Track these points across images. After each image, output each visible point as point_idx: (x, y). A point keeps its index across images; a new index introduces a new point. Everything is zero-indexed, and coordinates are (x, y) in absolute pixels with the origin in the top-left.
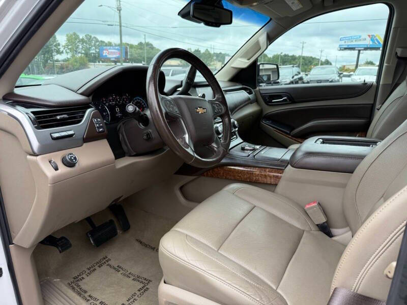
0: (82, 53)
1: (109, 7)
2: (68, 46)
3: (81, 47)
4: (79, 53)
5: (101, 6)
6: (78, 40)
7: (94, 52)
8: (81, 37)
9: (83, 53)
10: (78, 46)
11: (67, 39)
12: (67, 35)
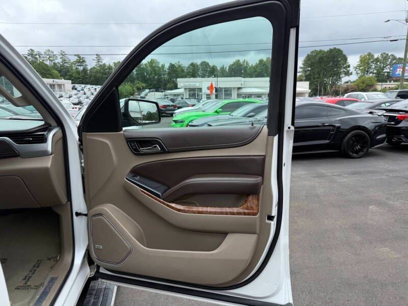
0: (373, 73)
1: (397, 20)
2: (361, 66)
3: (373, 67)
4: (370, 73)
5: (389, 21)
6: (371, 60)
7: (388, 70)
8: (376, 57)
9: (375, 73)
10: (371, 66)
11: (360, 60)
12: (361, 56)
